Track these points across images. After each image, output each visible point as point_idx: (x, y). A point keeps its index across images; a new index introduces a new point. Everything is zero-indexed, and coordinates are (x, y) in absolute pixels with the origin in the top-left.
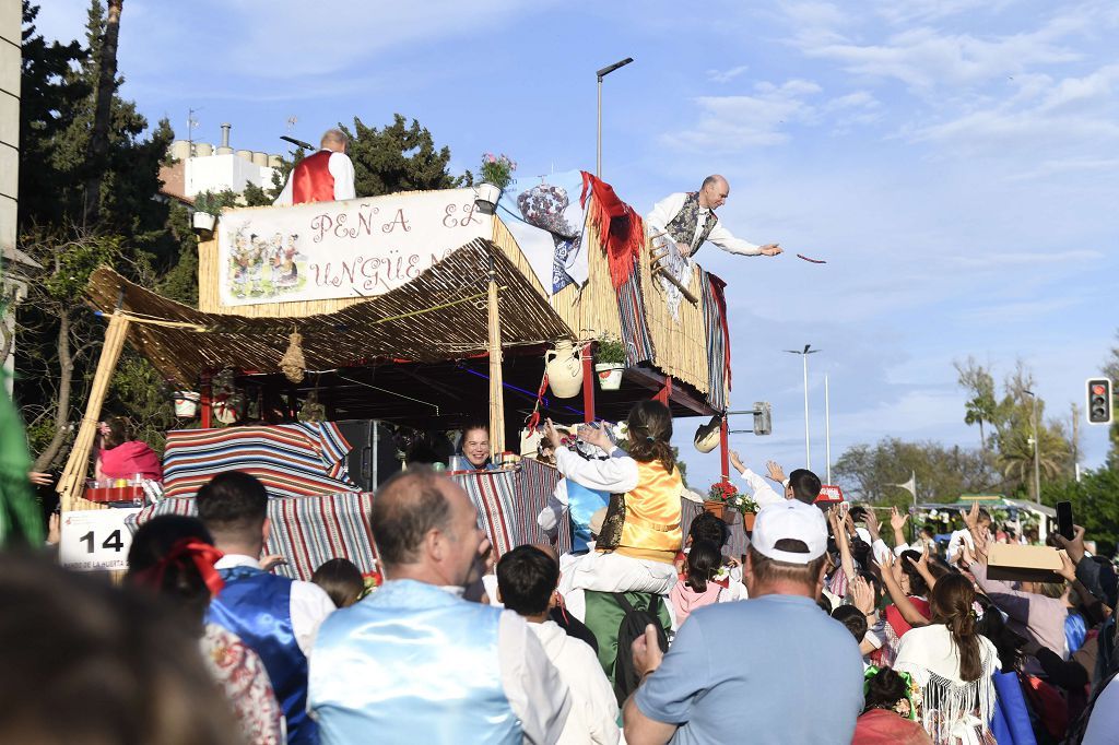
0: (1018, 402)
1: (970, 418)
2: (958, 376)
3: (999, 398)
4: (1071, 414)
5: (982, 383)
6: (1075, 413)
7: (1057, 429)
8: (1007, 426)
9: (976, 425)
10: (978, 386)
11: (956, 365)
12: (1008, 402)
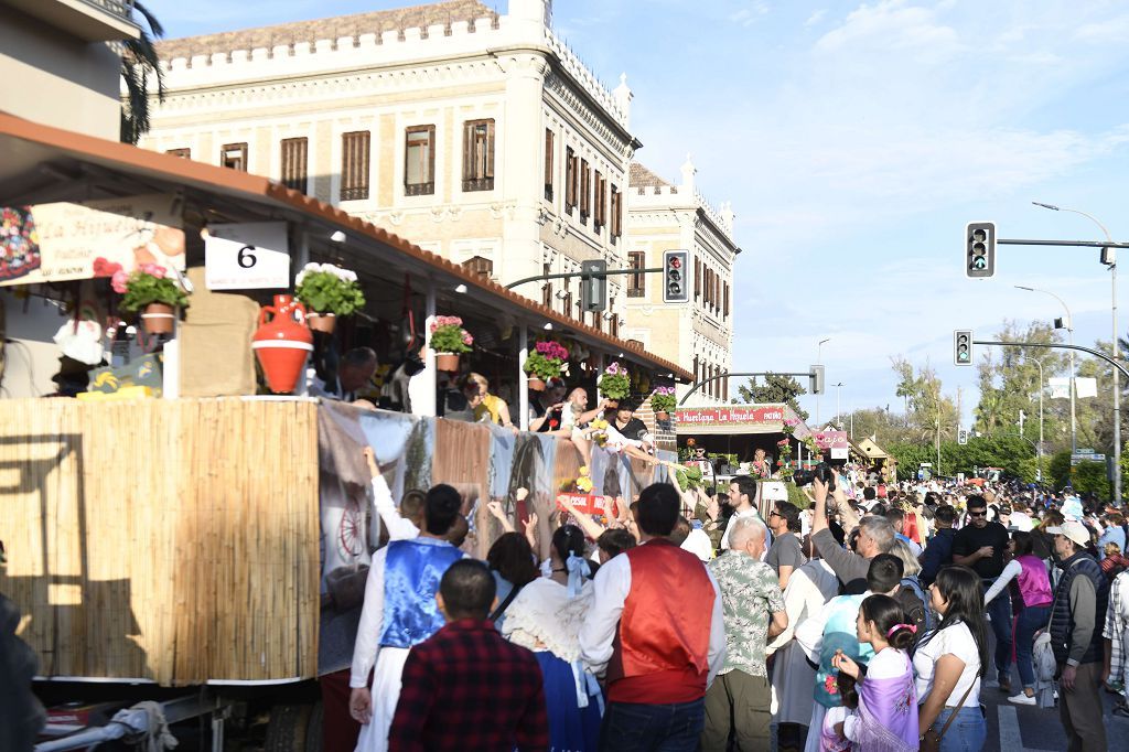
0: (927, 381)
1: (899, 393)
2: (891, 364)
3: (915, 379)
4: (957, 392)
5: (906, 371)
6: (960, 391)
7: (949, 401)
8: (919, 395)
9: (903, 397)
10: (903, 371)
11: (891, 358)
12: (920, 382)
